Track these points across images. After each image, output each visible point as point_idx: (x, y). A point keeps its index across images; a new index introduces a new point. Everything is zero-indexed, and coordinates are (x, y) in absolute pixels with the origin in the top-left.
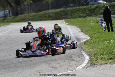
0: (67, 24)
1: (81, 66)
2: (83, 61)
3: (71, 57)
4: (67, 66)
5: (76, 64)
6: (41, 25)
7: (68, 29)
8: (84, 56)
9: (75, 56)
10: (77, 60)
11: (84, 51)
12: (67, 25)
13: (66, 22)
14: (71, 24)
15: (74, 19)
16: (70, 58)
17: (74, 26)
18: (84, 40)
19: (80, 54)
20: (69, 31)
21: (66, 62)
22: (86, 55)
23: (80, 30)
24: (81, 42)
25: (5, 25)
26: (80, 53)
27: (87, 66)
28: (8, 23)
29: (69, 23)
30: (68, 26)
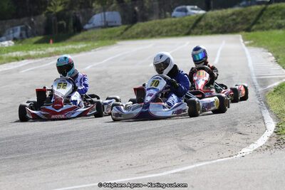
0: (247, 42)
1: (251, 146)
2: (259, 135)
3: (235, 124)
4: (218, 146)
5: (242, 141)
6: (186, 45)
7: (245, 55)
8: (266, 122)
9: (244, 122)
10: (248, 130)
11: (268, 108)
12: (247, 45)
13: (245, 39)
14: (256, 43)
15: (265, 33)
16: (231, 127)
17: (262, 49)
18: (276, 84)
19: (257, 117)
20: (247, 60)
21: (220, 137)
22: (271, 120)
23: (273, 58)
24: (269, 87)
25: (105, 45)
26: (259, 115)
27: (266, 147)
28: (112, 41)
29: (252, 42)
30: (246, 50)
